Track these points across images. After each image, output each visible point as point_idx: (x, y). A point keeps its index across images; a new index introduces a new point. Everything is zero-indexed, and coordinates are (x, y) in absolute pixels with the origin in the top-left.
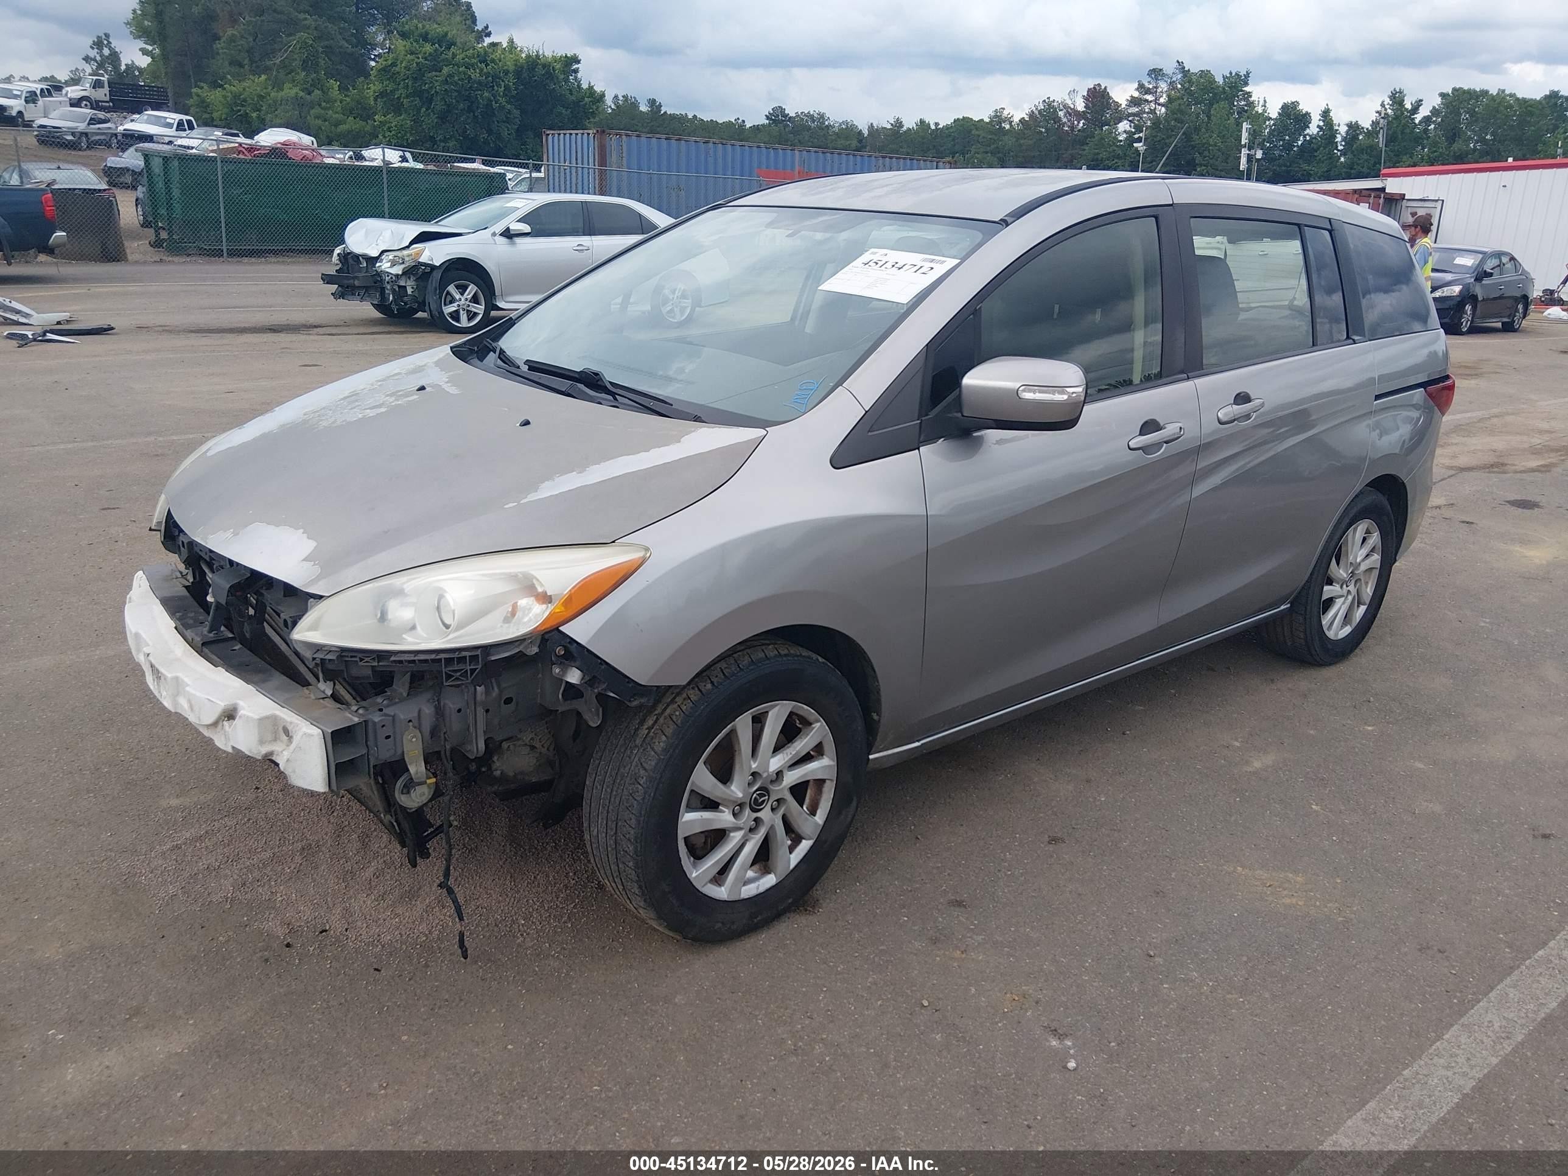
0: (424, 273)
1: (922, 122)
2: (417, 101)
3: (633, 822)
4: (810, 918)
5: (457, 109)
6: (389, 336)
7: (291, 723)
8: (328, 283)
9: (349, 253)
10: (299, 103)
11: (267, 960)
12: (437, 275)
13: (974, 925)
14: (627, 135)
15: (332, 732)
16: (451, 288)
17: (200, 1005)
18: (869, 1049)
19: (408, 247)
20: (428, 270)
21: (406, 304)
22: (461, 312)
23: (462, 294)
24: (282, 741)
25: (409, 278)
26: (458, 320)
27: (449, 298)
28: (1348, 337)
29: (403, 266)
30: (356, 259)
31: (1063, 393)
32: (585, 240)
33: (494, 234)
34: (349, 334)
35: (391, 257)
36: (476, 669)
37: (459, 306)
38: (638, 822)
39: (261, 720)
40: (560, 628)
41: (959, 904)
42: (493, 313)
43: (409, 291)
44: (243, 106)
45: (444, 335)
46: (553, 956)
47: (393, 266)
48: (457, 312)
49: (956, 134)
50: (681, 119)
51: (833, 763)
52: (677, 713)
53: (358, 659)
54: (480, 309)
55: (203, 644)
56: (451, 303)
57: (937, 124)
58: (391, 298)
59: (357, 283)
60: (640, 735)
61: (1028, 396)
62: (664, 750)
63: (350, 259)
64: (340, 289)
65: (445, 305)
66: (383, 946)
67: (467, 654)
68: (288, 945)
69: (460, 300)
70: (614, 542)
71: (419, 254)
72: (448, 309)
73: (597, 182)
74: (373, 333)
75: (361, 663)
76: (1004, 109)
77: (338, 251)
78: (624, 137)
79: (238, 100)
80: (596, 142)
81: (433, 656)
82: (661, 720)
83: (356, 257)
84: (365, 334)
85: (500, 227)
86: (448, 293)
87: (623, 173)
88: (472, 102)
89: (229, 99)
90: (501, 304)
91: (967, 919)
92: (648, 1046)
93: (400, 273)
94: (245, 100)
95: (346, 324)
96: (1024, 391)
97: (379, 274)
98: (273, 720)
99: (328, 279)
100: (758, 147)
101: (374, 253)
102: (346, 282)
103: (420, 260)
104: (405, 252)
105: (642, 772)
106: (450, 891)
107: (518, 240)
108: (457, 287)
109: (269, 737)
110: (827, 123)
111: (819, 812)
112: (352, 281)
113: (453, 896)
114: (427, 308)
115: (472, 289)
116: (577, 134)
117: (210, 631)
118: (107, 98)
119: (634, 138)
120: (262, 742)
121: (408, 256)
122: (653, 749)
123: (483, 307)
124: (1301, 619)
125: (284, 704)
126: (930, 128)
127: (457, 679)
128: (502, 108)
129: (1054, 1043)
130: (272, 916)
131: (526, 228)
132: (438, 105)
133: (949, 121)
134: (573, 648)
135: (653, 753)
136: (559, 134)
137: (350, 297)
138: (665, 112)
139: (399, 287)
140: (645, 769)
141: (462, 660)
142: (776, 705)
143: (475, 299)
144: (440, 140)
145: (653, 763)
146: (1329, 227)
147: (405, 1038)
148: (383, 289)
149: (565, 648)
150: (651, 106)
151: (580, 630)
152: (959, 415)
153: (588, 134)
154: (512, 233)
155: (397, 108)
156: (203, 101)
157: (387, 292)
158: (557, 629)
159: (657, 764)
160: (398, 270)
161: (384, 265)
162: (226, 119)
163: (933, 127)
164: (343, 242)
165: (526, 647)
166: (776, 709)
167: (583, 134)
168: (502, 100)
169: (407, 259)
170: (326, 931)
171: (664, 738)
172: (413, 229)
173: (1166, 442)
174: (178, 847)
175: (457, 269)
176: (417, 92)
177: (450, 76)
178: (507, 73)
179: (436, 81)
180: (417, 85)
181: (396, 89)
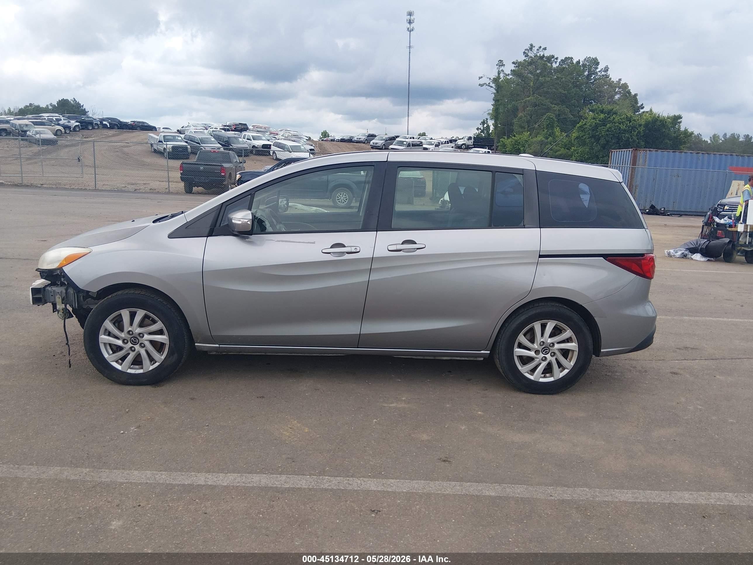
2: (593, 140)
10: (542, 143)
14: (650, 151)
44: (518, 145)
73: (630, 173)
79: (517, 143)
80: (632, 154)
87: (645, 169)
89: (513, 142)
94: (519, 143)
100: (731, 155)
116: (624, 151)
118: (472, 144)
119: (654, 152)
132: (602, 141)
144: (601, 157)
153: (629, 151)
155: (584, 144)
156: (504, 144)
162: (511, 151)
167: (627, 151)
176: (593, 136)
177: (610, 128)
178: (640, 125)
179: (603, 130)
180: (594, 133)
181: (584, 135)
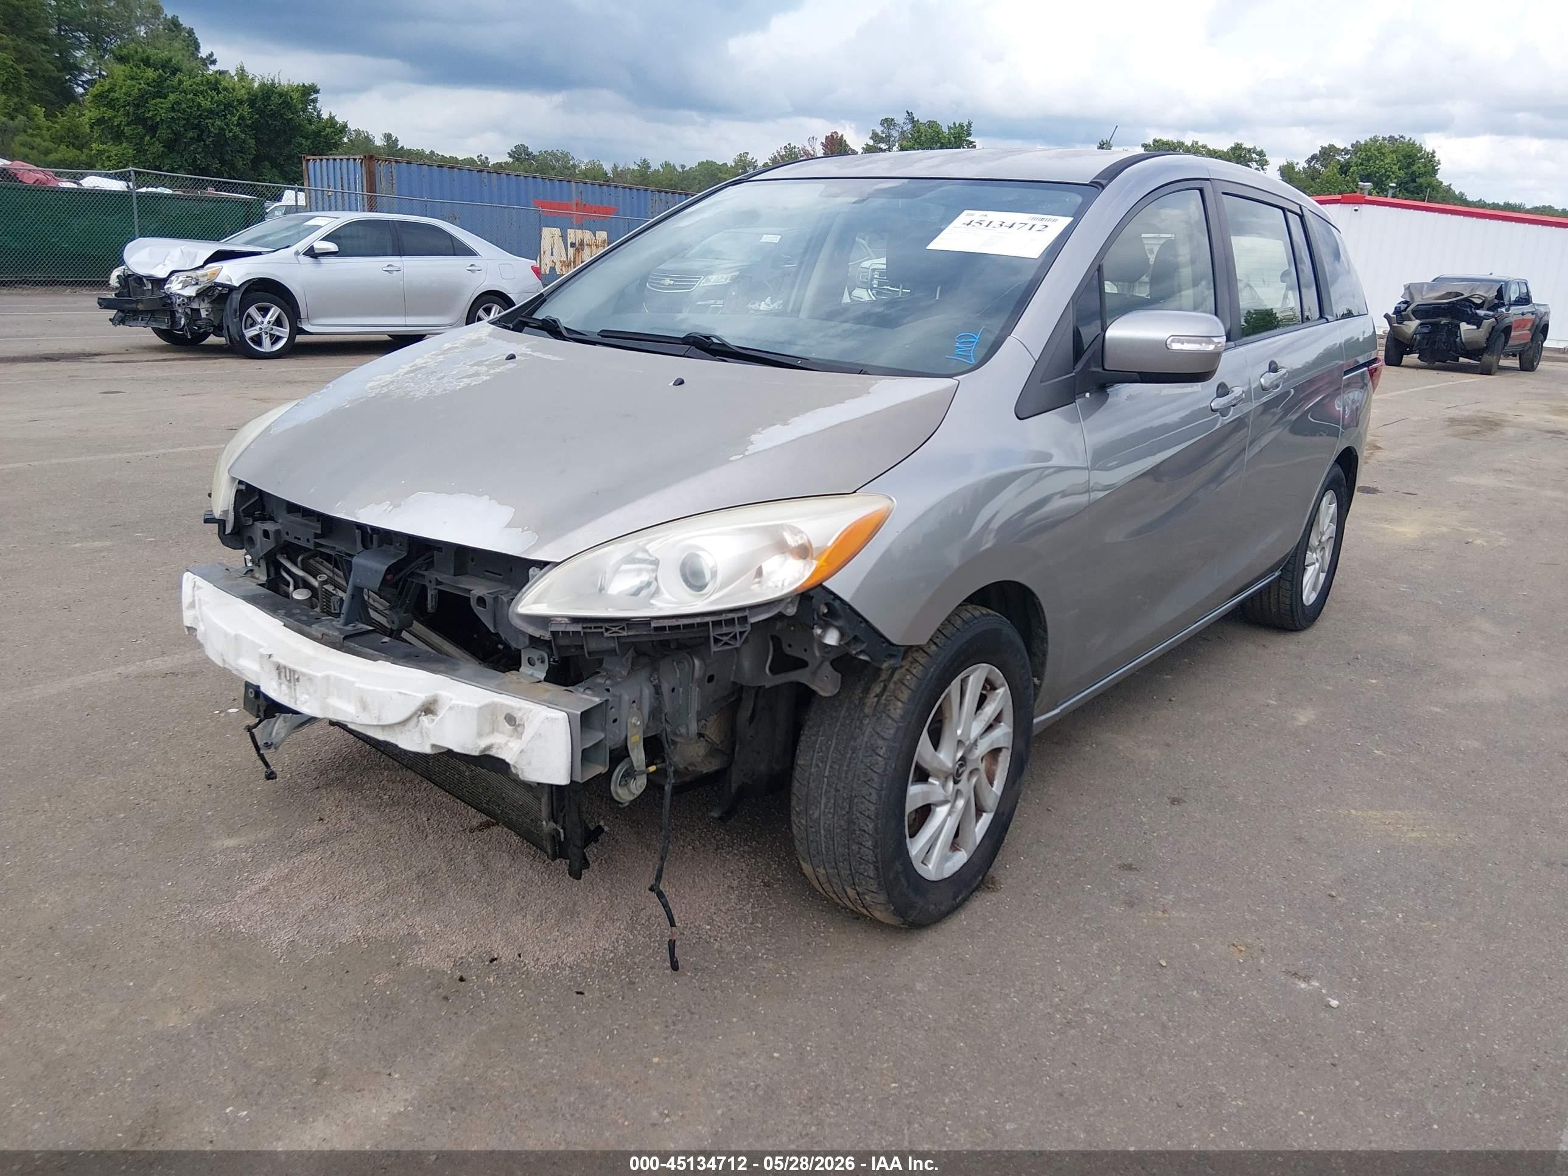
0: (221, 295)
1: (667, 164)
2: (140, 129)
3: (874, 798)
4: (998, 894)
5: (186, 138)
6: (181, 362)
7: (520, 709)
8: (106, 308)
9: (129, 276)
11: (446, 998)
12: (236, 297)
13: (1157, 885)
14: (396, 162)
15: (582, 713)
16: (252, 311)
17: (396, 1056)
18: (1138, 1013)
19: (202, 267)
20: (226, 291)
21: (200, 328)
22: (264, 336)
23: (264, 316)
24: (503, 733)
25: (203, 300)
26: (260, 344)
27: (250, 321)
28: (1321, 316)
29: (197, 287)
30: (138, 281)
31: (1210, 342)
32: (396, 261)
33: (297, 253)
34: (137, 361)
35: (181, 279)
36: (745, 632)
37: (261, 329)
38: (880, 796)
39: (481, 708)
40: (824, 584)
41: (1130, 867)
42: (299, 338)
43: (204, 314)
45: (245, 360)
46: (761, 958)
47: (184, 287)
48: (259, 336)
49: (701, 178)
50: (419, 154)
51: (1011, 730)
52: (908, 677)
53: (603, 630)
54: (284, 332)
55: (344, 639)
56: (252, 326)
57: (683, 167)
58: (183, 323)
59: (140, 307)
60: (868, 704)
61: (1176, 346)
62: (902, 717)
63: (132, 281)
64: (120, 314)
65: (246, 328)
66: (571, 968)
67: (735, 615)
68: (462, 979)
69: (263, 322)
70: (855, 492)
71: (216, 274)
72: (250, 333)
73: (366, 209)
74: (165, 360)
75: (606, 634)
76: (747, 153)
77: (116, 273)
78: (393, 163)
80: (364, 168)
81: (698, 620)
82: (891, 686)
83: (139, 279)
84: (156, 361)
85: (302, 245)
86: (249, 316)
87: (394, 200)
88: (203, 131)
90: (307, 327)
91: (1146, 880)
92: (920, 1036)
93: (194, 294)
95: (128, 351)
96: (1173, 341)
97: (168, 296)
98: (492, 708)
99: (105, 304)
100: (534, 177)
101: (162, 274)
102: (127, 306)
103: (216, 281)
104: (200, 272)
105: (880, 742)
106: (660, 895)
107: (323, 260)
108: (259, 309)
109: (487, 728)
110: (571, 163)
111: (995, 783)
112: (134, 306)
113: (662, 900)
114: (225, 332)
115: (274, 312)
116: (341, 160)
117: (346, 624)
119: (404, 165)
120: (480, 735)
121: (203, 276)
122: (889, 716)
123: (288, 330)
124: (1288, 584)
125: (500, 689)
126: (675, 169)
127: (726, 644)
128: (236, 137)
129: (1303, 985)
130: (423, 950)
131: (332, 247)
132: (164, 133)
133: (694, 164)
134: (837, 603)
135: (890, 721)
136: (321, 160)
137: (134, 323)
138: (402, 147)
139: (192, 310)
140: (884, 739)
141: (730, 622)
142: (976, 670)
143: (278, 322)
145: (892, 732)
146: (1300, 212)
147: (656, 1060)
148: (173, 313)
149: (827, 605)
150: (387, 141)
151: (842, 585)
152: (1100, 370)
153: (355, 159)
154: (316, 251)
155: (118, 136)
157: (178, 315)
158: (821, 585)
159: (896, 732)
160: (191, 292)
161: (175, 287)
163: (680, 170)
164: (122, 262)
165: (786, 607)
166: (977, 673)
167: (348, 159)
168: (237, 129)
169: (201, 279)
170: (496, 959)
171: (899, 704)
172: (208, 249)
173: (1233, 406)
174: (265, 889)
175: (257, 290)
176: (140, 120)
177: (178, 103)
178: (241, 102)
179: (161, 108)
180: (139, 112)
181: (115, 117)
